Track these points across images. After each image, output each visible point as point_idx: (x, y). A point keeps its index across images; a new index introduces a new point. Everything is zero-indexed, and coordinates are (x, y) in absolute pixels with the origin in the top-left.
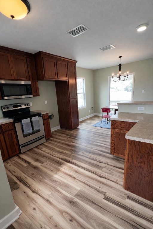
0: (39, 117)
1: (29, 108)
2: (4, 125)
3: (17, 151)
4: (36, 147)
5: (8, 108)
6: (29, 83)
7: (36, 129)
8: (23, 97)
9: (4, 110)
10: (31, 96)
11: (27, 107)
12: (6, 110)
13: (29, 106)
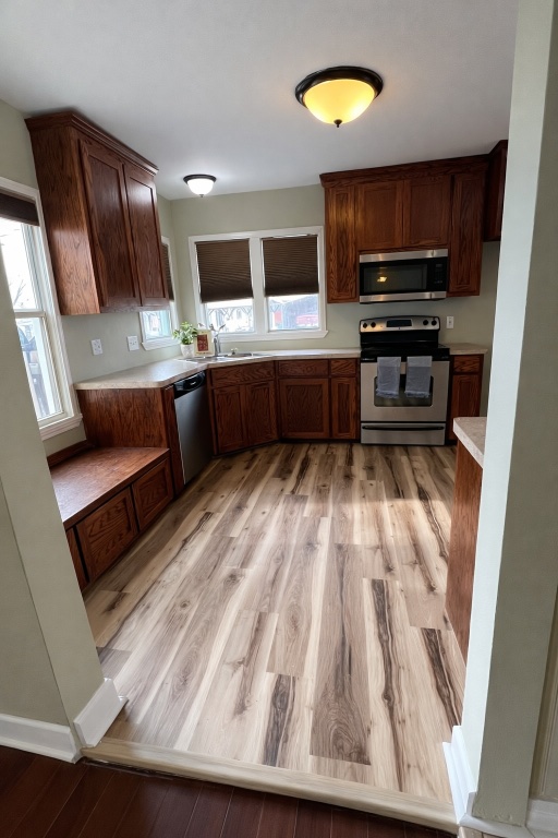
0: (433, 360)
1: (436, 331)
2: (337, 360)
3: (353, 431)
4: (406, 448)
5: (373, 325)
6: (444, 253)
7: (412, 392)
8: (427, 295)
9: (363, 330)
10: (443, 294)
11: (430, 327)
12: (369, 329)
13: (436, 327)
